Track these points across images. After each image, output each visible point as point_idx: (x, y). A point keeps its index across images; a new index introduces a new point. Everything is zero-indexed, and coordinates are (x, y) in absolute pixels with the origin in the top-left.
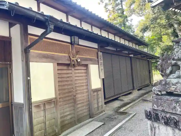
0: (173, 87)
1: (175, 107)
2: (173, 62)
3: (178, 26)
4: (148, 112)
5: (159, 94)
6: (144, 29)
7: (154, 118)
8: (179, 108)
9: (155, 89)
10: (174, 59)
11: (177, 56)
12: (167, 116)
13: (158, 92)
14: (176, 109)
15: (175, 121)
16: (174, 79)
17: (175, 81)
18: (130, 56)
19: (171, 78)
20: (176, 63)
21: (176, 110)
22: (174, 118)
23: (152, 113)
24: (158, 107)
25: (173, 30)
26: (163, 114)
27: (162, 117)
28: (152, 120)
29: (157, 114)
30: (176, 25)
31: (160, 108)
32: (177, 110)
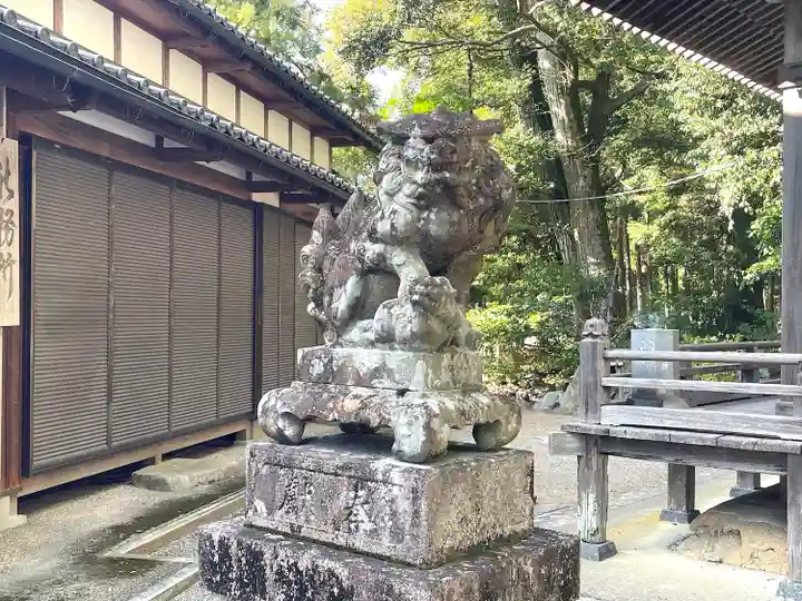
0: (356, 397)
1: (347, 512)
2: (373, 250)
3: (554, 66)
4: (216, 544)
5: (289, 432)
6: (366, 46)
7: (239, 579)
8: (366, 519)
9: (272, 402)
10: (373, 236)
11: (387, 215)
12: (299, 565)
13: (281, 424)
14: (351, 522)
15: (336, 590)
16: (366, 347)
17: (367, 359)
18: (257, 197)
19: (354, 344)
20: (382, 258)
21: (352, 526)
22: (331, 573)
23: (233, 549)
24: (270, 512)
25: (530, 87)
26: (282, 554)
27: (280, 573)
28: (230, 591)
29: (258, 556)
30: (547, 57)
31: (281, 520)
32: (357, 527)
